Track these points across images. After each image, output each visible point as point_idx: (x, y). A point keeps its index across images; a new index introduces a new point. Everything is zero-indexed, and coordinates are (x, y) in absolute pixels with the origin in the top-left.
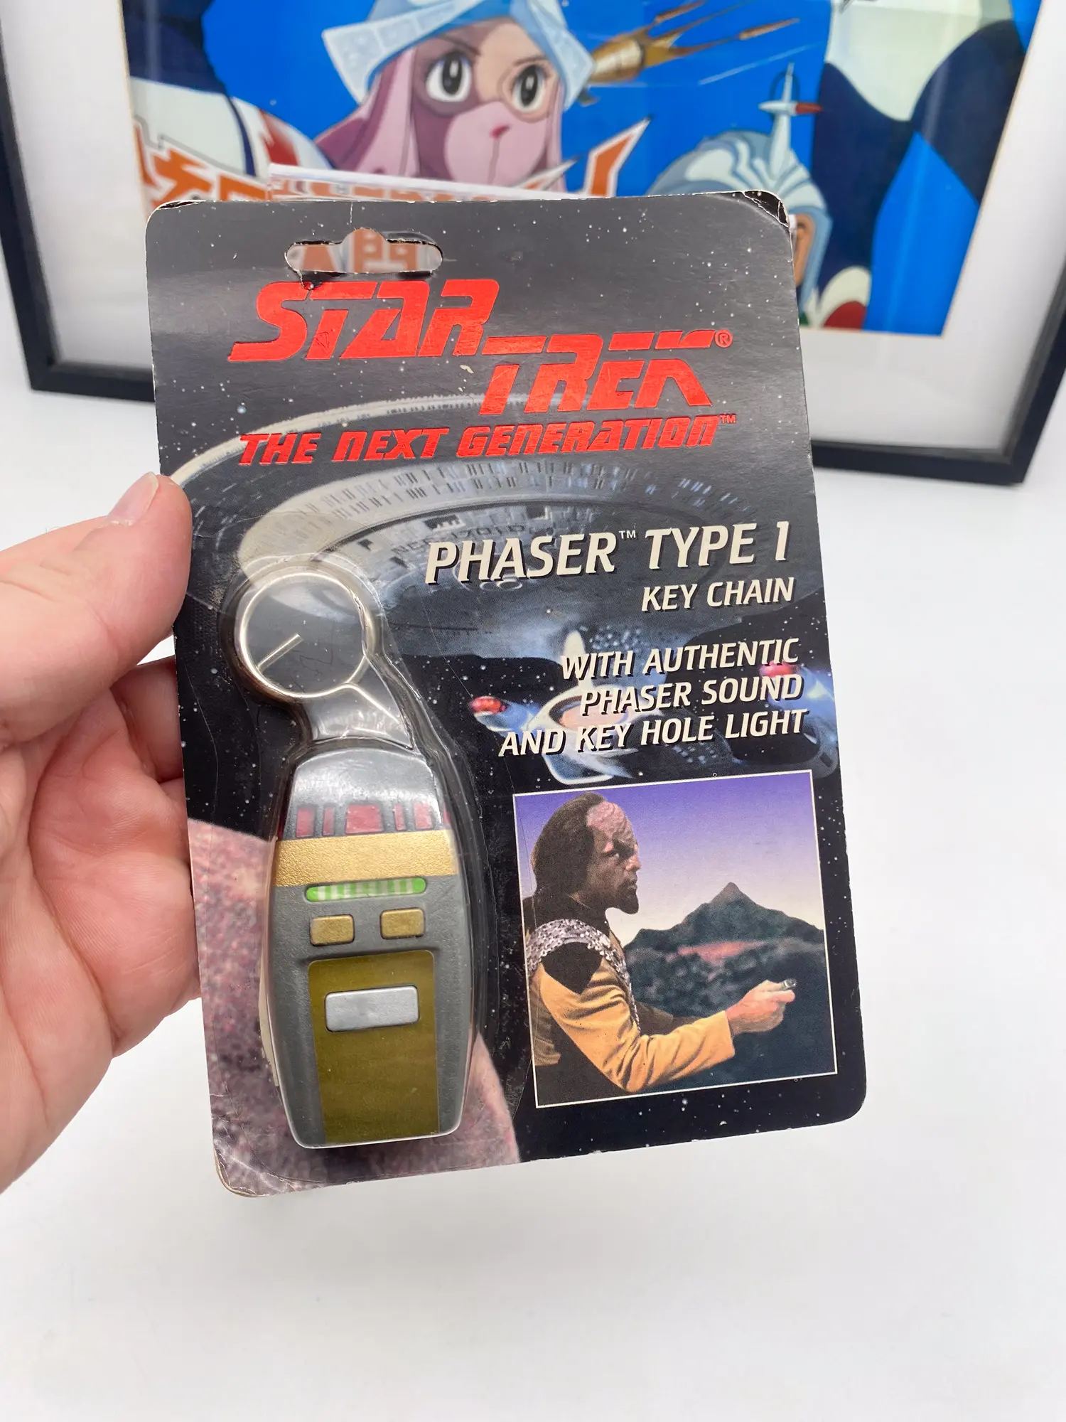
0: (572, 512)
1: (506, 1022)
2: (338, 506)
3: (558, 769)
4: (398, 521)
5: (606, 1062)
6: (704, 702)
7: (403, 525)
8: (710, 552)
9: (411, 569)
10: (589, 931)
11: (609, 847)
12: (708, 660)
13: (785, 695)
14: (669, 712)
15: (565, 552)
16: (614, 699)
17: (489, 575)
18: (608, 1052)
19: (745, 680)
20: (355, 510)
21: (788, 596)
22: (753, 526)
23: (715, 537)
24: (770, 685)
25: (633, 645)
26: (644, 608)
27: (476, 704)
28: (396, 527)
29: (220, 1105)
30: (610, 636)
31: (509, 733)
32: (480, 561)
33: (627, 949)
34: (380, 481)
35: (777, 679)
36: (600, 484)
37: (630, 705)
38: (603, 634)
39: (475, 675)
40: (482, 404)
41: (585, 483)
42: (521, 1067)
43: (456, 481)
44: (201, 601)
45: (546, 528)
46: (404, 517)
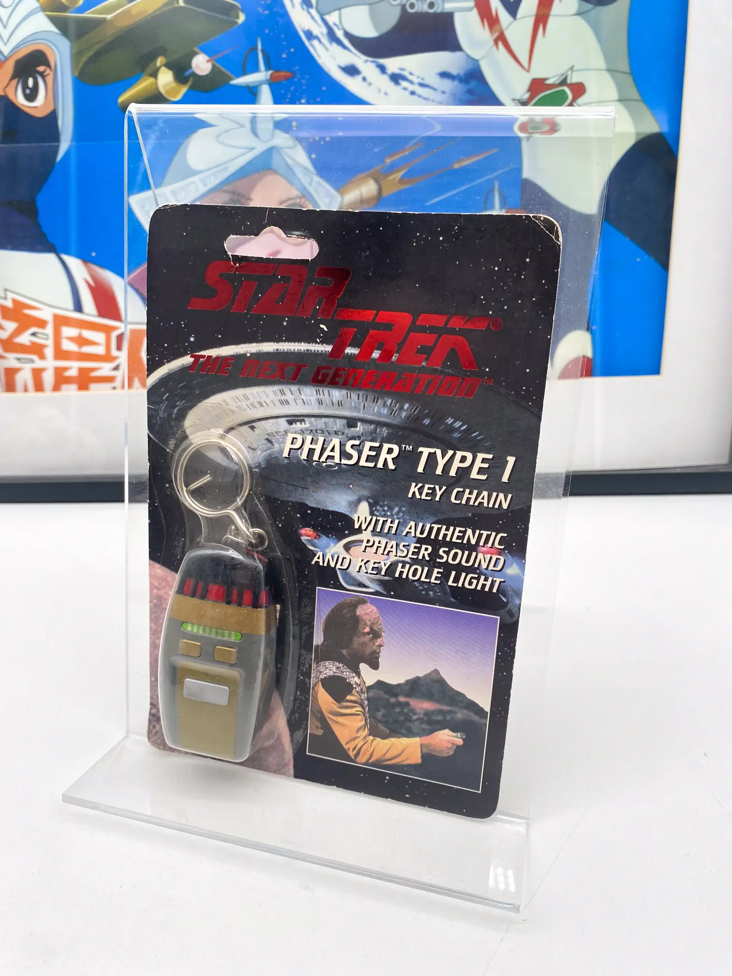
0: (374, 428)
1: (298, 705)
2: (239, 404)
3: (344, 579)
4: (272, 418)
5: (347, 743)
6: (438, 560)
7: (274, 421)
8: (459, 468)
9: (276, 447)
10: (348, 672)
11: (367, 630)
12: (445, 535)
13: (491, 567)
14: (415, 561)
15: (366, 452)
16: (383, 546)
17: (319, 459)
18: (350, 738)
19: (466, 553)
20: (249, 407)
21: (505, 506)
22: (490, 456)
23: (463, 459)
24: (482, 559)
25: (399, 516)
26: (410, 495)
27: (303, 531)
28: (271, 421)
30: (386, 508)
31: (319, 552)
32: (315, 449)
33: (369, 688)
35: (488, 557)
36: (395, 413)
37: (392, 552)
38: (382, 506)
40: (330, 352)
41: (385, 411)
42: (302, 730)
43: (308, 398)
44: (163, 446)
45: (357, 435)
46: (275, 416)
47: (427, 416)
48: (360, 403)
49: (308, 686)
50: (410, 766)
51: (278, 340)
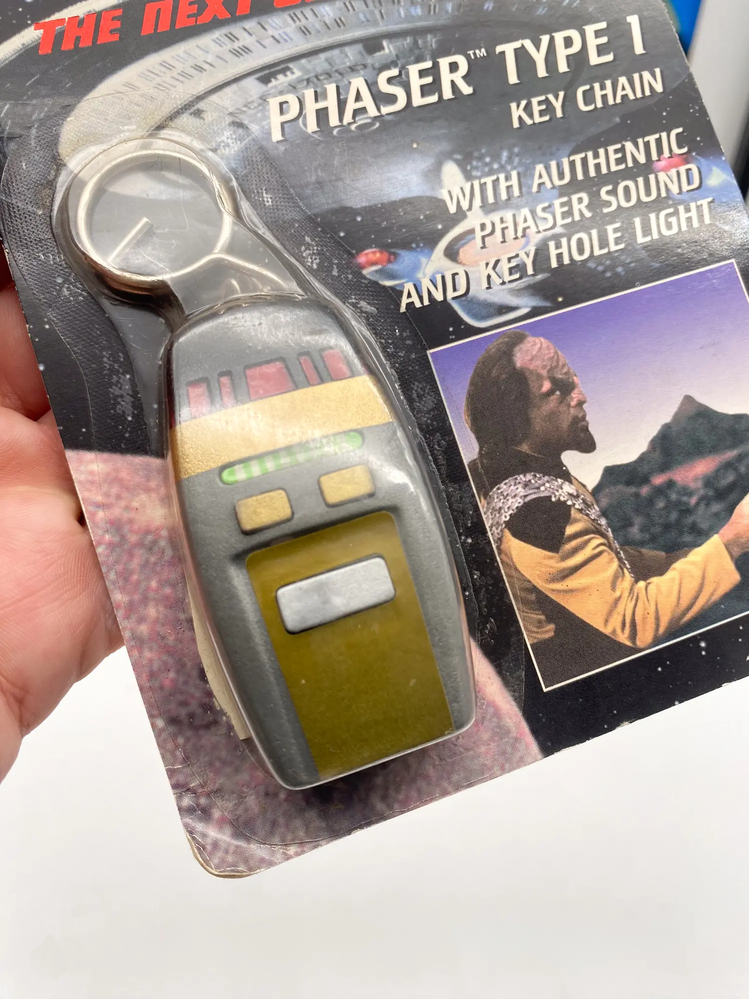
0: (412, 40)
2: (158, 80)
3: (469, 312)
4: (228, 83)
5: (606, 621)
6: (606, 210)
7: (234, 87)
8: (568, 57)
9: (254, 130)
10: (548, 482)
11: (547, 386)
12: (598, 167)
13: (686, 187)
14: (572, 228)
15: (416, 83)
16: (510, 225)
17: (341, 119)
18: (606, 608)
19: (640, 180)
20: (177, 80)
21: (659, 88)
22: (603, 25)
23: (568, 42)
24: (667, 180)
25: (515, 164)
26: (516, 124)
27: (361, 259)
28: (228, 90)
29: (181, 778)
30: (488, 160)
31: (406, 285)
32: (327, 108)
33: (596, 492)
34: (198, 46)
35: (673, 172)
36: (434, 9)
37: (528, 227)
38: (479, 159)
39: (352, 229)
41: (419, 10)
42: (515, 650)
43: (281, 31)
45: (389, 61)
46: (233, 78)
48: (372, 13)
49: (488, 552)
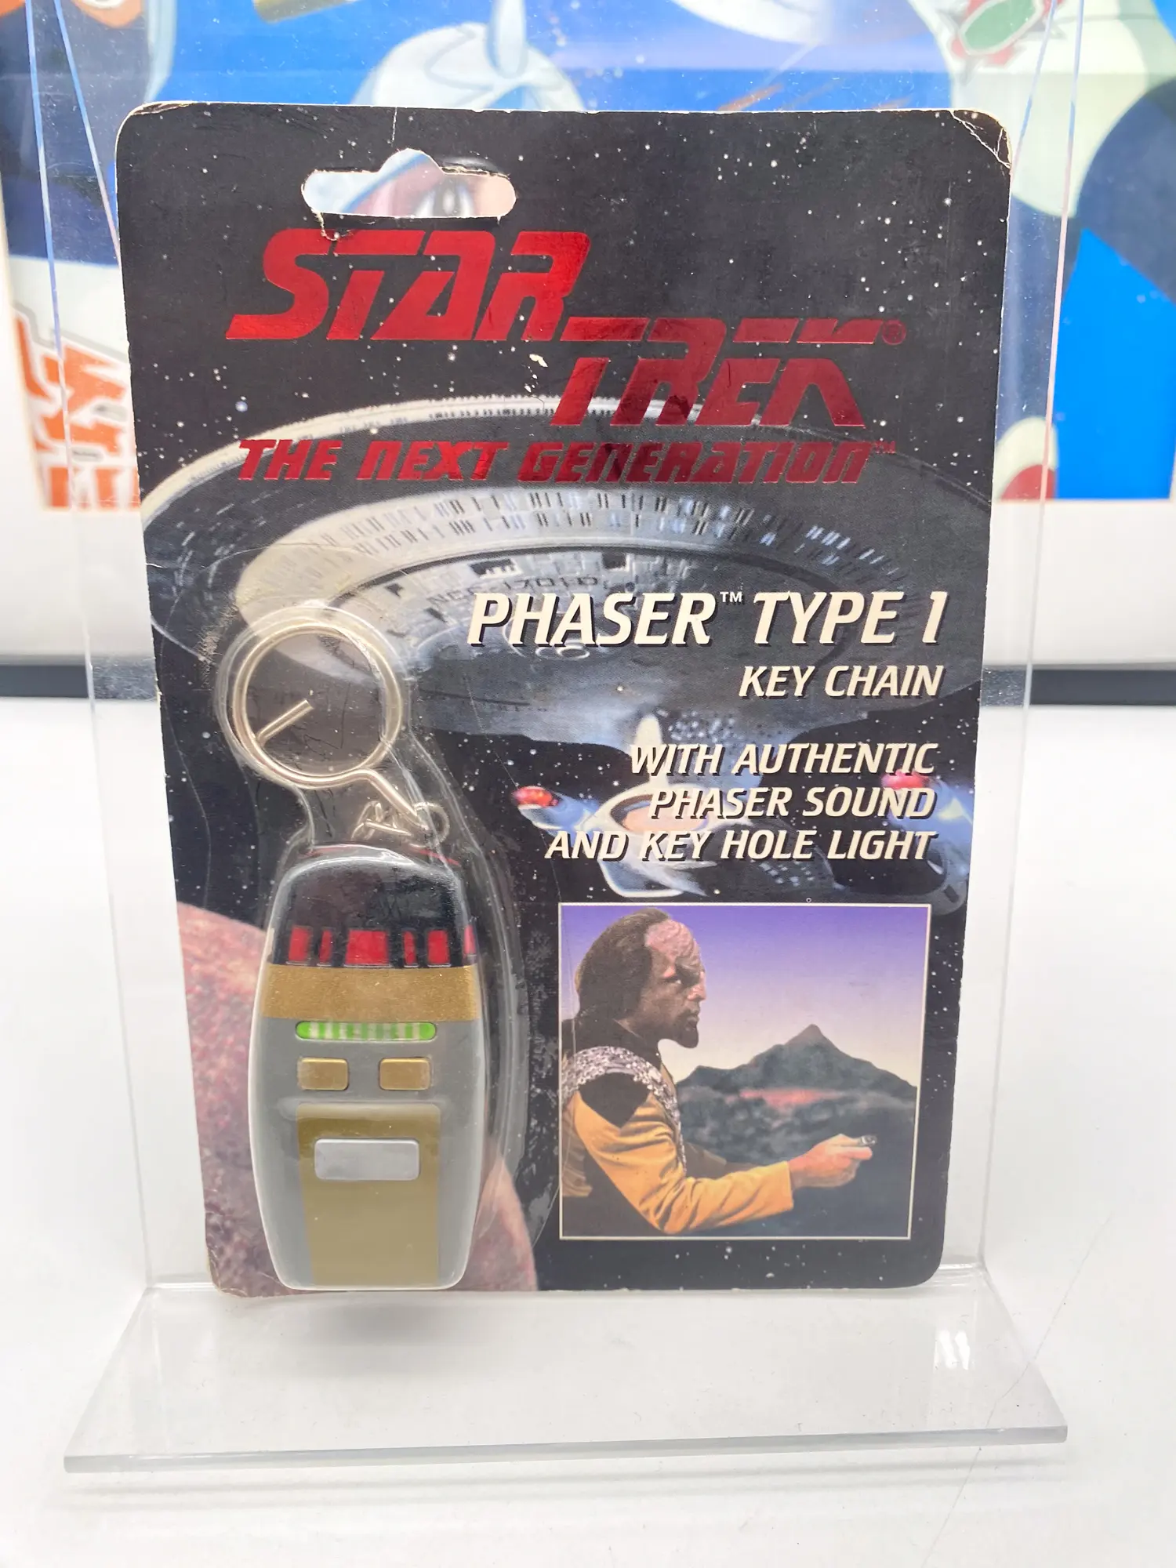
0: (662, 562)
1: (534, 1147)
2: (361, 539)
3: (616, 879)
4: (437, 563)
5: (643, 1201)
6: (805, 813)
7: (443, 568)
8: (838, 625)
9: (450, 624)
10: (636, 1062)
11: (670, 972)
12: (818, 763)
13: (910, 812)
14: (760, 822)
15: (647, 615)
16: (693, 801)
17: (549, 639)
18: (647, 1190)
19: (861, 791)
20: (382, 544)
21: (932, 690)
22: (898, 596)
23: (846, 607)
24: (892, 798)
25: (724, 737)
26: (743, 692)
27: (521, 794)
28: (434, 570)
29: (214, 1200)
30: (695, 725)
31: (559, 832)
32: (537, 621)
34: (415, 508)
35: (903, 793)
36: (702, 528)
37: (712, 810)
38: (686, 722)
39: (523, 760)
40: (555, 411)
41: (682, 526)
42: (546, 1195)
43: (514, 514)
44: (191, 651)
45: (626, 582)
46: (445, 558)
47: (767, 528)
48: (627, 516)
49: (553, 1107)
50: (770, 1219)
51: (441, 394)
